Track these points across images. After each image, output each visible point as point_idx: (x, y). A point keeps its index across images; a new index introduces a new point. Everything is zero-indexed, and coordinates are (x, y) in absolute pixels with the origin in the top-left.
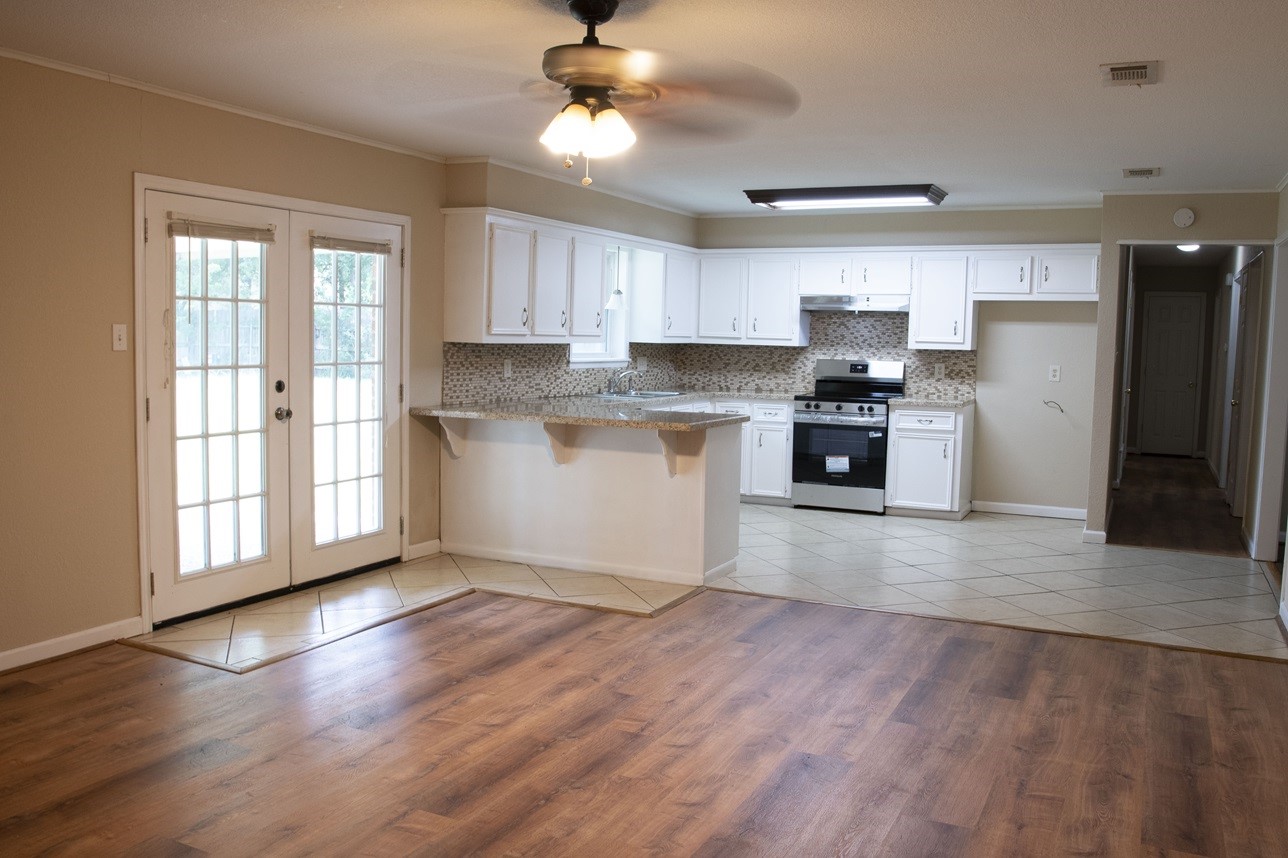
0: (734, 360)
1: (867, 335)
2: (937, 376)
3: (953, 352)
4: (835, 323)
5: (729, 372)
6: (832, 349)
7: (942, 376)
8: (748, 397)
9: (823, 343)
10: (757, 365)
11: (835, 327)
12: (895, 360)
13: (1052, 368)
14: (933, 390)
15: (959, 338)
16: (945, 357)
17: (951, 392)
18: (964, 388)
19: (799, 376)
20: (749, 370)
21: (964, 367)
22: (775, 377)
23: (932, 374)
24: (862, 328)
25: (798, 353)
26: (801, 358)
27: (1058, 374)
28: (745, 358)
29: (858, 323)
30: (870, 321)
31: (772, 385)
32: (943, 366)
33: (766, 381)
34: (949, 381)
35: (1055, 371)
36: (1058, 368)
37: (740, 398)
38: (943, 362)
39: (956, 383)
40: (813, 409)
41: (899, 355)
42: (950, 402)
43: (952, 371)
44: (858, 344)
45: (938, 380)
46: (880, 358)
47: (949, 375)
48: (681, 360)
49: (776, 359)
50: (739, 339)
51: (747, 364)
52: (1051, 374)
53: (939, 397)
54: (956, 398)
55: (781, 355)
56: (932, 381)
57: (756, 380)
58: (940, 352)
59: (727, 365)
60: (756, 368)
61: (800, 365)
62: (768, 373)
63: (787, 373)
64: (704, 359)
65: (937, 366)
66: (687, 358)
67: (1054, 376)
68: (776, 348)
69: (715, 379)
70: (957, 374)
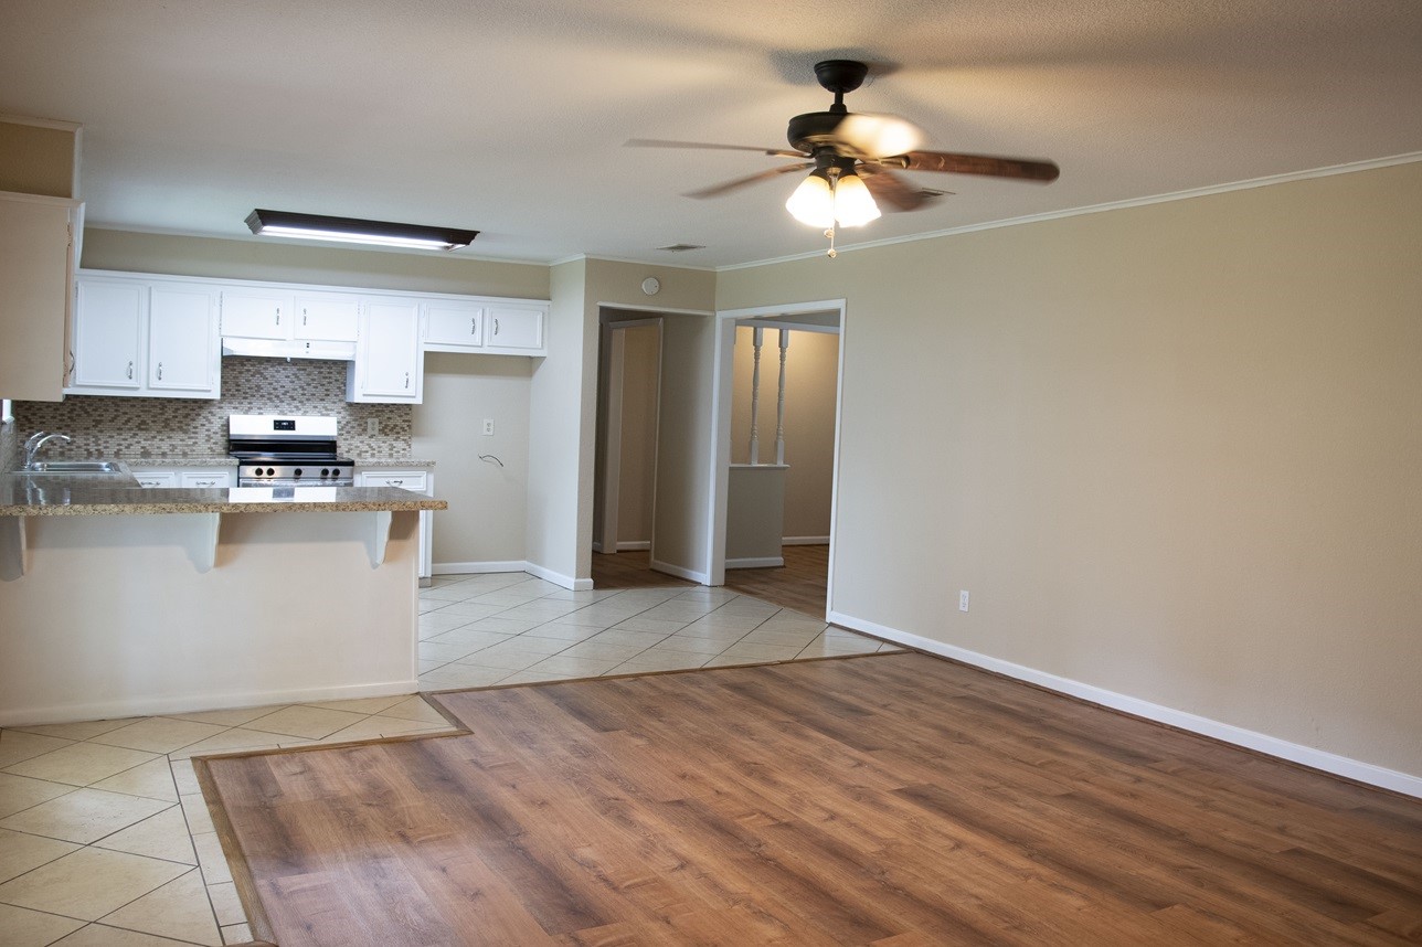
0: (108, 416)
1: (289, 386)
2: (370, 432)
3: (387, 405)
4: (248, 371)
5: (101, 431)
6: (246, 402)
7: (376, 432)
8: (175, 465)
9: (233, 395)
10: (144, 422)
11: (248, 376)
12: (323, 415)
13: (486, 421)
14: (366, 448)
15: (410, 391)
16: (377, 411)
17: (385, 449)
18: (400, 445)
19: (202, 434)
20: (131, 429)
21: (399, 421)
22: (169, 438)
23: (365, 430)
24: (282, 377)
25: (200, 408)
26: (205, 413)
27: (492, 427)
28: (126, 413)
29: (278, 371)
30: (292, 370)
31: (165, 447)
32: (377, 420)
33: (156, 442)
34: (382, 437)
35: (488, 424)
36: (491, 421)
37: (163, 465)
38: (377, 416)
39: (390, 439)
40: (265, 474)
41: (327, 410)
42: (383, 460)
43: (386, 426)
44: (277, 396)
45: (371, 437)
46: (305, 413)
47: (382, 431)
48: (25, 417)
49: (169, 413)
50: (137, 389)
51: (128, 421)
52: (485, 427)
53: (373, 455)
54: (391, 455)
55: (177, 409)
56: (365, 437)
57: (143, 441)
58: (373, 405)
59: (98, 422)
60: (143, 426)
61: (204, 421)
62: (159, 432)
63: (185, 432)
64: (62, 415)
65: (370, 421)
66: (34, 414)
67: (488, 430)
68: (170, 400)
69: (80, 441)
70: (391, 430)
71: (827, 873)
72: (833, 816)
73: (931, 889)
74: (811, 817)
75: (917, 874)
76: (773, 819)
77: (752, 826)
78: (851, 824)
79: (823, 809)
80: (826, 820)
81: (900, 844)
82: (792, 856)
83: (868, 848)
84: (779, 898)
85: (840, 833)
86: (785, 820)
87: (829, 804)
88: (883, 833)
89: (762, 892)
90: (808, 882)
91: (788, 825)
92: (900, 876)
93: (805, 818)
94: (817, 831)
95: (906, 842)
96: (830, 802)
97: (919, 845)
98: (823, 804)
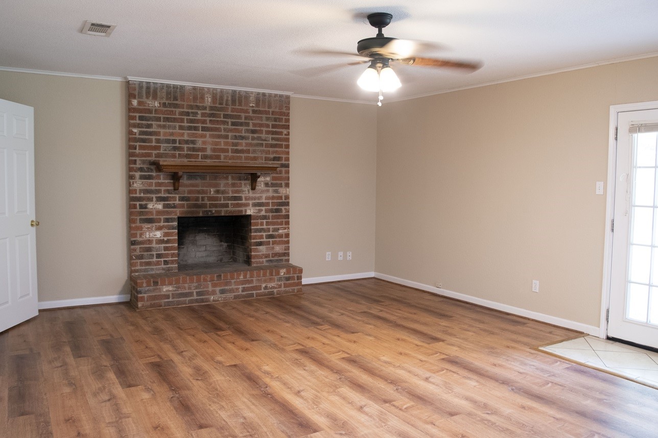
71: (364, 378)
72: (361, 409)
73: (322, 373)
74: (373, 407)
75: (325, 378)
76: (394, 406)
77: (404, 401)
78: (351, 403)
79: (367, 414)
80: (365, 406)
81: (328, 392)
82: (381, 385)
83: (346, 390)
84: (384, 368)
85: (358, 398)
86: (387, 405)
87: (363, 418)
88: (335, 398)
89: (390, 370)
90: (373, 374)
91: (385, 401)
92: (332, 377)
93: (377, 406)
94: (370, 398)
95: (325, 394)
96: (363, 420)
97: (319, 392)
98: (367, 417)
